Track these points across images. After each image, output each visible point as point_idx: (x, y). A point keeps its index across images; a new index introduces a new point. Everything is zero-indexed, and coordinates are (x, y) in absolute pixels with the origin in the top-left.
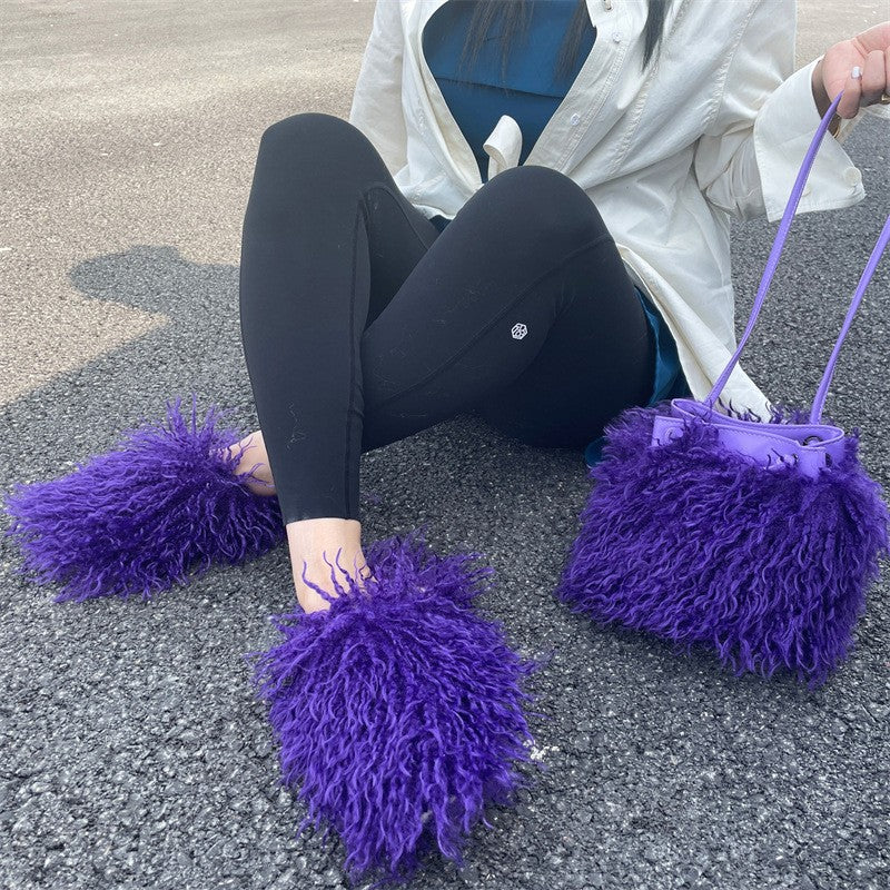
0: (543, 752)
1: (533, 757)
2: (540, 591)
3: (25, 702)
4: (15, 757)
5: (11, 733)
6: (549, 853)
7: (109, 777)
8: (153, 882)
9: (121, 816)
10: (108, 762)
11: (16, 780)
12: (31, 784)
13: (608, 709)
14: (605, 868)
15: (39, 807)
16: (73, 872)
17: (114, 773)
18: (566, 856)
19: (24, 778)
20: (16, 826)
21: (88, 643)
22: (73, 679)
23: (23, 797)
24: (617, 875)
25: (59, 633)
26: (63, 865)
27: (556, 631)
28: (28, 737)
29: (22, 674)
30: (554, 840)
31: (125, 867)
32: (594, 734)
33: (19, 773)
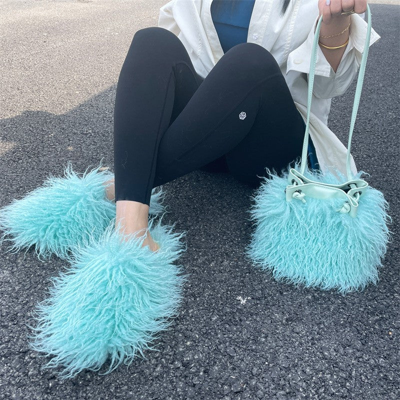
0: (245, 300)
1: (242, 303)
2: (225, 238)
3: (12, 321)
4: (17, 344)
5: (11, 335)
6: (259, 337)
8: (102, 383)
11: (21, 354)
12: (30, 355)
13: (265, 280)
14: (281, 339)
15: (37, 363)
16: (64, 386)
18: (266, 337)
19: (25, 353)
20: (30, 373)
21: (33, 290)
22: (32, 307)
23: (28, 360)
24: (286, 340)
25: (17, 288)
26: (58, 384)
27: (236, 253)
28: (20, 335)
29: (6, 308)
30: (259, 332)
31: (87, 379)
32: (262, 289)
33: (22, 351)
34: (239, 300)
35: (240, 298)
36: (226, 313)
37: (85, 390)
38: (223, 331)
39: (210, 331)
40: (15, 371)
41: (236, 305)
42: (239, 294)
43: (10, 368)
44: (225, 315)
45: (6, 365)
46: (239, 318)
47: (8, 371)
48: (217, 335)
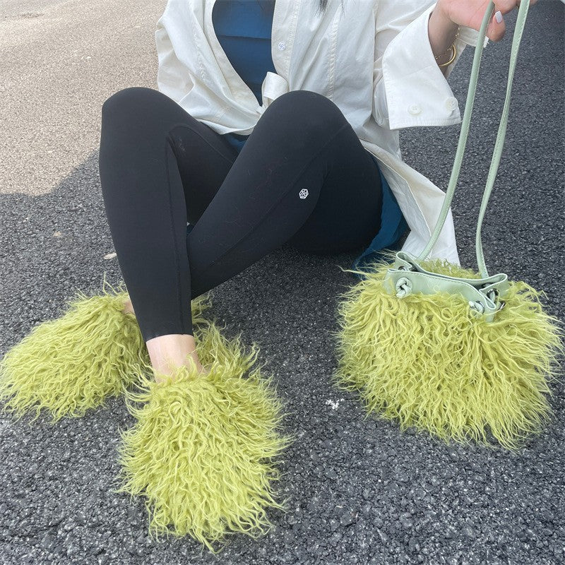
0: (337, 404)
1: (333, 408)
2: (295, 325)
3: (29, 486)
4: (43, 517)
5: (31, 505)
6: (364, 449)
7: (109, 505)
8: (168, 546)
9: (129, 522)
10: (103, 497)
11: (51, 529)
12: (63, 527)
14: (393, 446)
15: (76, 536)
16: (119, 560)
17: (111, 502)
18: (373, 447)
19: (56, 526)
20: (69, 552)
21: (48, 440)
22: (51, 463)
23: (63, 535)
24: (400, 447)
25: (25, 441)
26: (110, 559)
27: (314, 342)
28: (44, 503)
29: (17, 471)
30: (364, 442)
31: (148, 545)
33: (52, 524)
34: (330, 405)
35: (330, 402)
36: (316, 425)
37: (147, 559)
38: (316, 450)
39: (298, 452)
40: (47, 552)
41: (327, 412)
42: (329, 398)
43: (40, 550)
44: (315, 428)
45: (33, 547)
46: (334, 428)
47: (39, 554)
48: (309, 456)
